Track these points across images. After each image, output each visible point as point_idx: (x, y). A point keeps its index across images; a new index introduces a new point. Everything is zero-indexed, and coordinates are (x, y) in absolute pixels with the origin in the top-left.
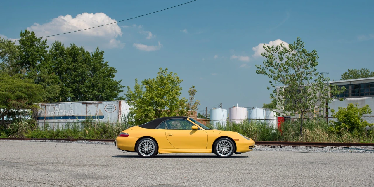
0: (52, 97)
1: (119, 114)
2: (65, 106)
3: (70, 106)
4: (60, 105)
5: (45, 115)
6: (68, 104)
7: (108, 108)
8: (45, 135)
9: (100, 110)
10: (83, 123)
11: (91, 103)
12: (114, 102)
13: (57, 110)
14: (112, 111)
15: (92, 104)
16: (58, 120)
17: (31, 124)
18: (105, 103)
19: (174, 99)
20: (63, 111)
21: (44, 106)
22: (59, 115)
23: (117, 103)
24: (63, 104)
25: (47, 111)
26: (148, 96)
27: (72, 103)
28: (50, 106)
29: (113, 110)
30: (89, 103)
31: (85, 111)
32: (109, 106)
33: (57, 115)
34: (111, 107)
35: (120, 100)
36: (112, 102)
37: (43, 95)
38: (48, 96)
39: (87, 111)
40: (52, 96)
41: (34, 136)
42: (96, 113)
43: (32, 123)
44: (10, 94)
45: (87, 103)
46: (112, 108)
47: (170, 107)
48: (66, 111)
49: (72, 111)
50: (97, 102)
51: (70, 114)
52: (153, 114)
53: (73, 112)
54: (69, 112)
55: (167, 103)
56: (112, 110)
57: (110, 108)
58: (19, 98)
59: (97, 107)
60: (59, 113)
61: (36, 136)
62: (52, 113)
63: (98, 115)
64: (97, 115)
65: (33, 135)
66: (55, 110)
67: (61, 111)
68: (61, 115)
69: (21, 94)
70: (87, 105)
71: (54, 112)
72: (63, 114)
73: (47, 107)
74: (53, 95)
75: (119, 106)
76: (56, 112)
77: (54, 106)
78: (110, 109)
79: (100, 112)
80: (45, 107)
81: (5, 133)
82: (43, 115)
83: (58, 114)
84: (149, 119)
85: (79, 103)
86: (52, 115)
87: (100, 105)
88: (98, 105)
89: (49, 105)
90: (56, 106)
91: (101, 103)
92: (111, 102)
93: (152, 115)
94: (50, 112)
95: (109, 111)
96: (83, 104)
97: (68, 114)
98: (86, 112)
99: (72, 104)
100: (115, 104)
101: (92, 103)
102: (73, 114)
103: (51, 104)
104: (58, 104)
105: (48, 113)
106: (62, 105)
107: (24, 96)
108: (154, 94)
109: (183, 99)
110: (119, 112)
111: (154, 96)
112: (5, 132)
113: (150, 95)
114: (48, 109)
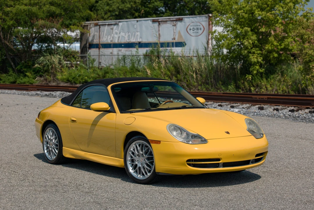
0: (126, 9)
1: (209, 39)
2: (128, 27)
3: (135, 26)
4: (120, 24)
5: (99, 41)
6: (133, 22)
7: (192, 28)
8: (86, 77)
9: (179, 33)
10: (146, 56)
11: (165, 20)
12: (201, 18)
13: (116, 33)
14: (198, 34)
15: (168, 22)
16: (117, 49)
17: (70, 58)
18: (188, 20)
19: (289, 13)
20: (125, 35)
21: (98, 27)
22: (119, 41)
23: (206, 19)
24: (125, 23)
25: (102, 35)
26: (244, 7)
27: (137, 21)
28: (107, 26)
29: (200, 32)
30: (163, 20)
31: (158, 34)
32: (193, 26)
33: (116, 41)
34: (197, 27)
35: (210, 15)
36: (198, 18)
37: (113, 7)
38: (120, 7)
39: (159, 34)
40: (126, 6)
41: (70, 79)
42: (173, 38)
43: (72, 56)
44: (35, 9)
45: (160, 20)
46: (198, 29)
47: (282, 27)
48: (130, 34)
49: (139, 33)
50: (174, 19)
51: (135, 39)
52: (250, 41)
53: (139, 37)
54: (134, 36)
55: (278, 20)
56: (198, 32)
57: (195, 28)
58: (52, 16)
59: (175, 27)
60: (119, 37)
61: (73, 79)
62: (109, 37)
63: (177, 40)
64: (174, 41)
65: (70, 77)
66: (114, 32)
67: (122, 34)
68: (123, 41)
69: (53, 8)
70: (159, 24)
71: (112, 36)
72: (125, 39)
73: (102, 27)
74: (128, 5)
75: (209, 25)
76: (116, 36)
77: (112, 26)
78: (195, 31)
79: (180, 36)
80: (100, 27)
81: (33, 73)
82: (96, 41)
83: (118, 39)
84: (245, 50)
85: (148, 22)
86: (109, 41)
87: (179, 24)
88: (177, 24)
89: (105, 25)
90: (115, 27)
91: (181, 20)
92: (196, 17)
93: (249, 43)
94: (106, 36)
95: (194, 34)
96: (154, 21)
97: (132, 39)
98: (158, 36)
99: (138, 23)
100: (203, 21)
101: (167, 20)
102: (139, 40)
103: (107, 23)
104: (117, 23)
105: (104, 38)
106: (123, 24)
107: (58, 11)
108: (254, 4)
109: (310, 12)
110: (209, 36)
111: (254, 8)
112: (33, 71)
113: (246, 6)
114: (104, 32)
